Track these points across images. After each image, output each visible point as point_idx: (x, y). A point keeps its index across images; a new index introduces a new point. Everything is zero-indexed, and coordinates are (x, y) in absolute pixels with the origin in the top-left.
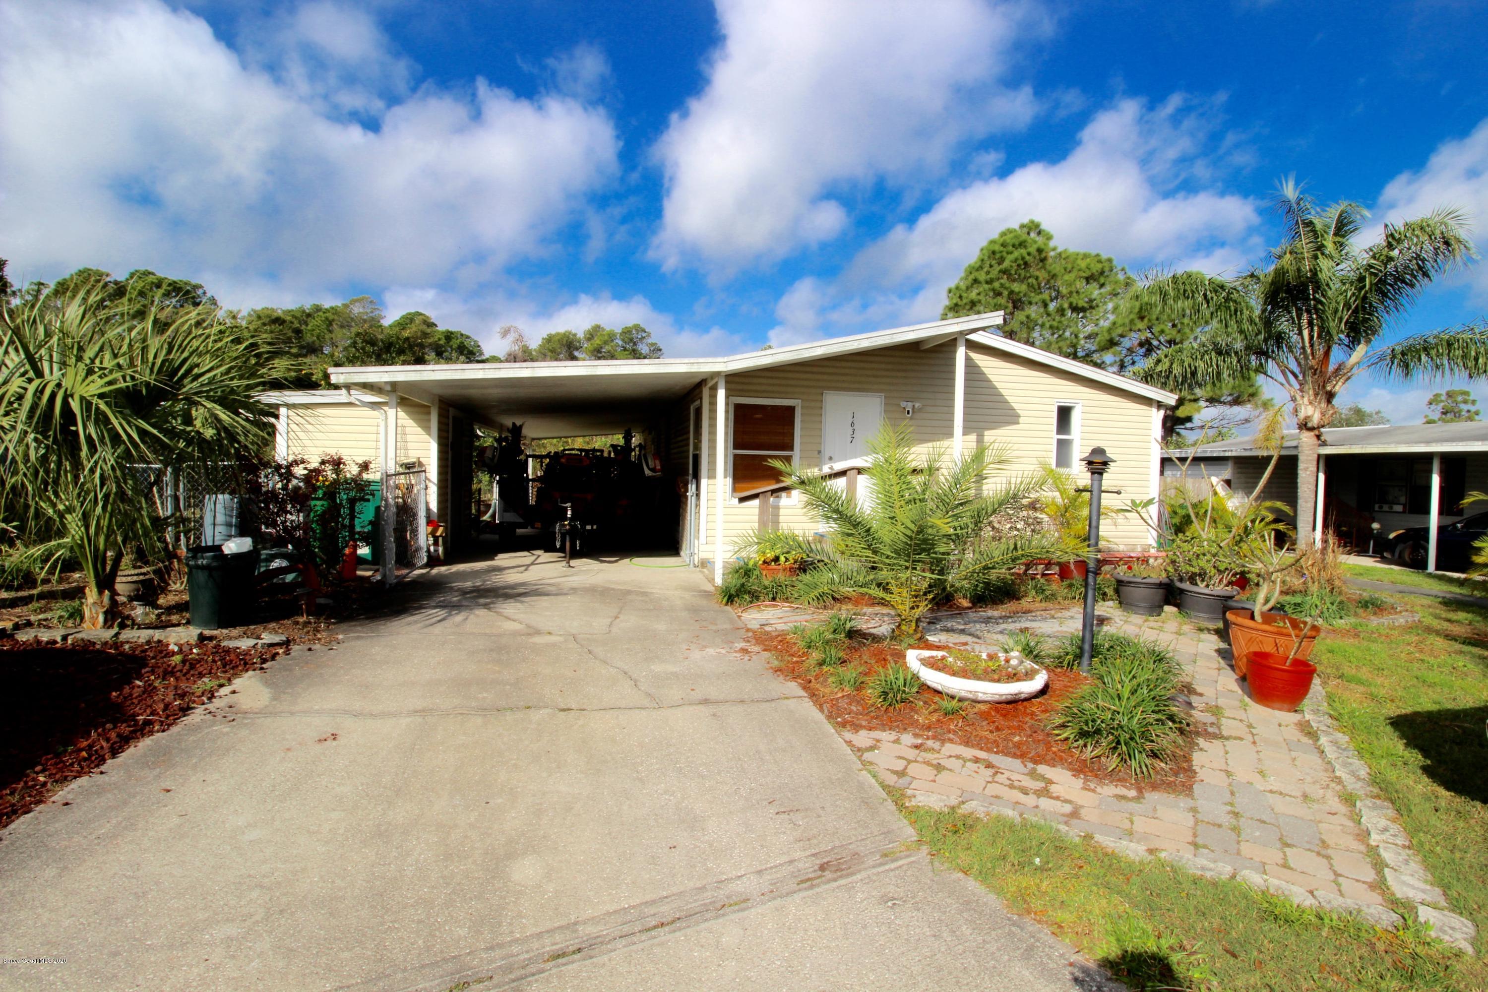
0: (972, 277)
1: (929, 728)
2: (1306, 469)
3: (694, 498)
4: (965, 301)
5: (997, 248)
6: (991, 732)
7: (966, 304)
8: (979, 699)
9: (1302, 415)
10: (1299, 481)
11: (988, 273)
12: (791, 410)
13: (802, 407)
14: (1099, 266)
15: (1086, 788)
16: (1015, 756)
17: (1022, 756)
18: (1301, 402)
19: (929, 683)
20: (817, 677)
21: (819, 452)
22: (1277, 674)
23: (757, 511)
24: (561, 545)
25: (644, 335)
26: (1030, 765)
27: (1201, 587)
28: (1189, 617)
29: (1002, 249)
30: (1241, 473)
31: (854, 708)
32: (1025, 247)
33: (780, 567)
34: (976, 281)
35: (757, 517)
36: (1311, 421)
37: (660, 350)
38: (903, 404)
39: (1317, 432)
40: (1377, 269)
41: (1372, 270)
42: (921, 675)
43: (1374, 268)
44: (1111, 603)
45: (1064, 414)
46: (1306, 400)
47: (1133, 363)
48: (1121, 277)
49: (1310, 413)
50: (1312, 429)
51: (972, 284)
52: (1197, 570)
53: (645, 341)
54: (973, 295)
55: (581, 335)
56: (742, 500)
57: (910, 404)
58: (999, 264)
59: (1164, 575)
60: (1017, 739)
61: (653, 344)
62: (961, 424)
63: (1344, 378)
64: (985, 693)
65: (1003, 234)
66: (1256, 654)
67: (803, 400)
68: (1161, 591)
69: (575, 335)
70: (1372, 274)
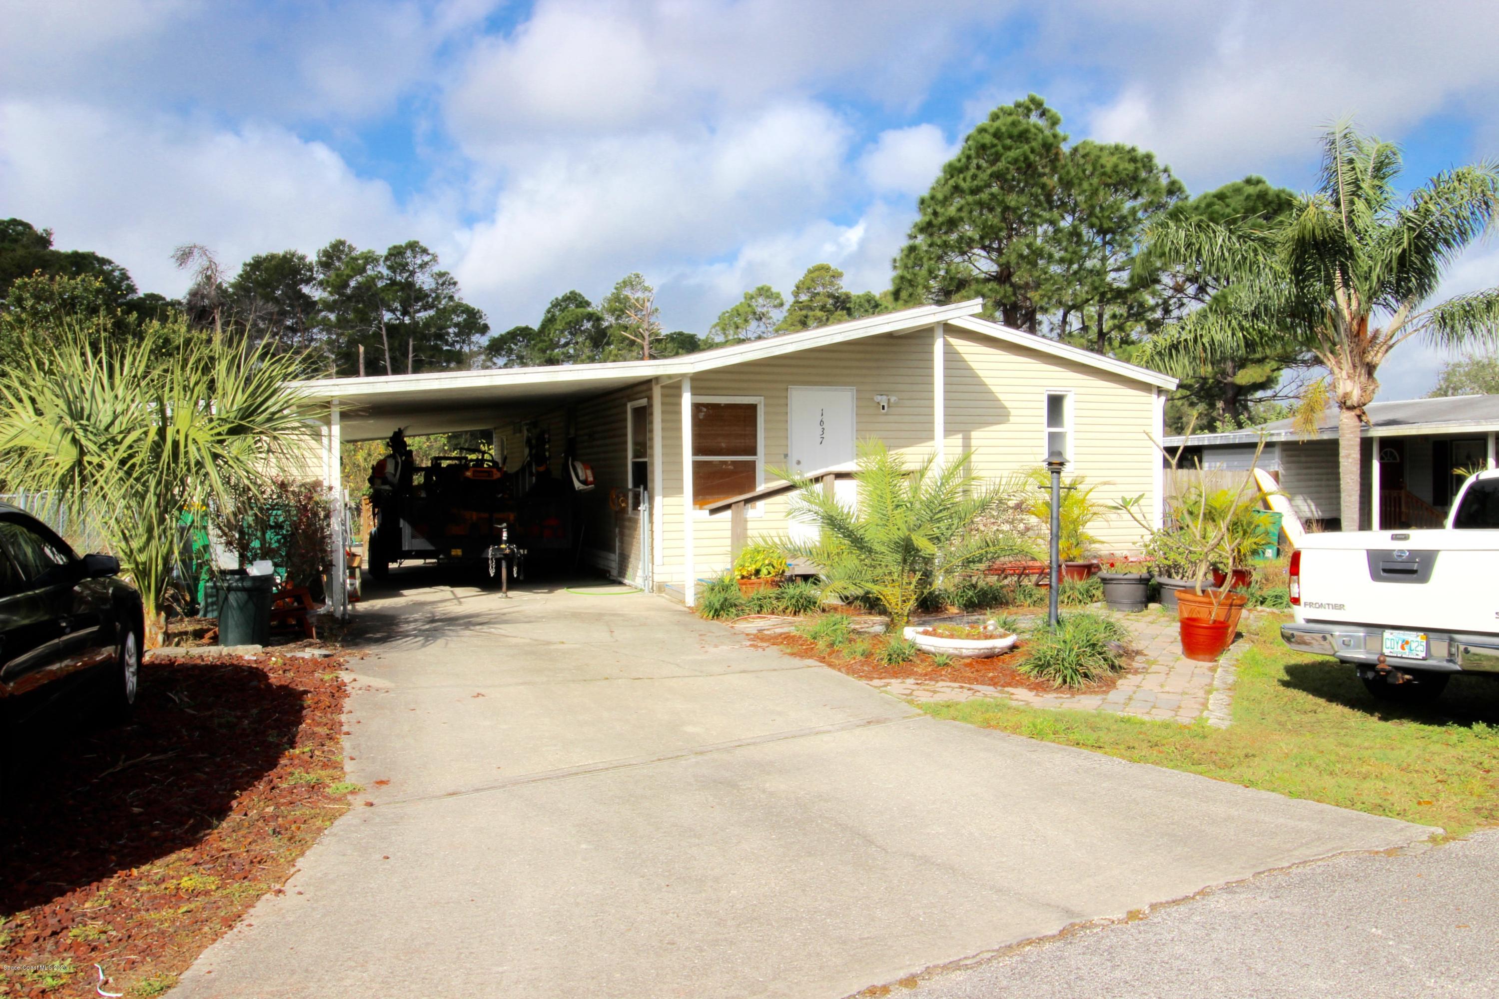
0: (952, 182)
1: (926, 675)
2: (1348, 456)
3: (646, 513)
4: (940, 219)
5: (987, 139)
6: (972, 673)
7: (942, 224)
8: (964, 654)
9: (1340, 391)
10: (1341, 470)
11: (974, 177)
12: (753, 408)
13: (765, 405)
14: (1131, 167)
15: (1037, 695)
16: (989, 685)
17: (995, 685)
18: (1339, 376)
19: (924, 647)
20: (830, 654)
21: (786, 456)
22: (1201, 631)
23: (729, 525)
24: (495, 573)
25: (426, 258)
26: (999, 688)
27: (1177, 580)
28: (1167, 609)
29: (995, 141)
30: (1293, 462)
31: (866, 669)
32: (1027, 141)
33: (761, 580)
34: (957, 189)
35: (730, 532)
36: (1350, 398)
37: (455, 284)
38: (878, 398)
39: (1358, 412)
40: (1415, 224)
41: (1410, 224)
42: (918, 641)
43: (1412, 222)
44: (1099, 604)
45: (1055, 403)
46: (1344, 374)
47: (1182, 305)
48: (1164, 181)
49: (1348, 390)
50: (1351, 408)
51: (952, 194)
52: (1170, 563)
53: (427, 269)
54: (952, 211)
55: (312, 258)
56: (713, 511)
57: (884, 398)
58: (993, 163)
59: (1145, 571)
60: (991, 675)
61: (441, 275)
62: (942, 422)
63: (1384, 348)
64: (967, 649)
65: (995, 117)
66: (1189, 619)
67: (765, 397)
68: (1142, 586)
69: (302, 258)
70: (1410, 228)
